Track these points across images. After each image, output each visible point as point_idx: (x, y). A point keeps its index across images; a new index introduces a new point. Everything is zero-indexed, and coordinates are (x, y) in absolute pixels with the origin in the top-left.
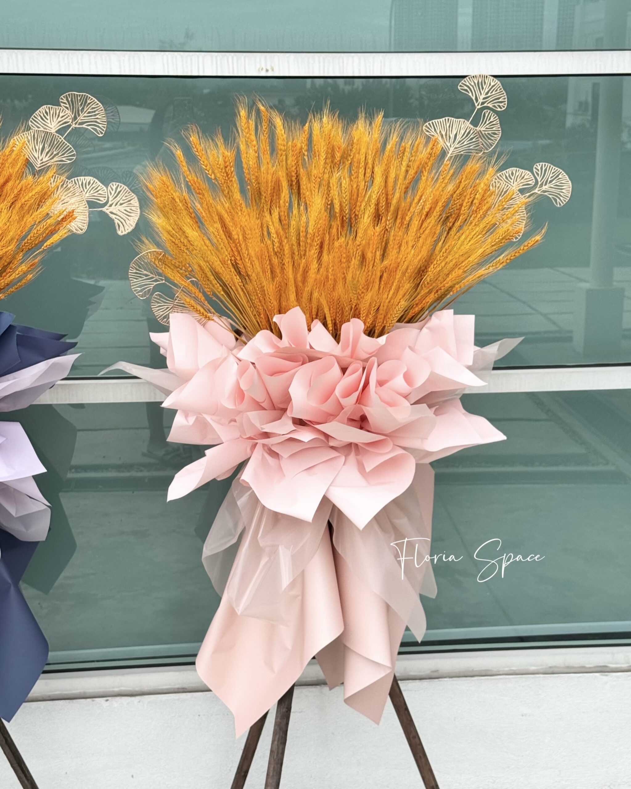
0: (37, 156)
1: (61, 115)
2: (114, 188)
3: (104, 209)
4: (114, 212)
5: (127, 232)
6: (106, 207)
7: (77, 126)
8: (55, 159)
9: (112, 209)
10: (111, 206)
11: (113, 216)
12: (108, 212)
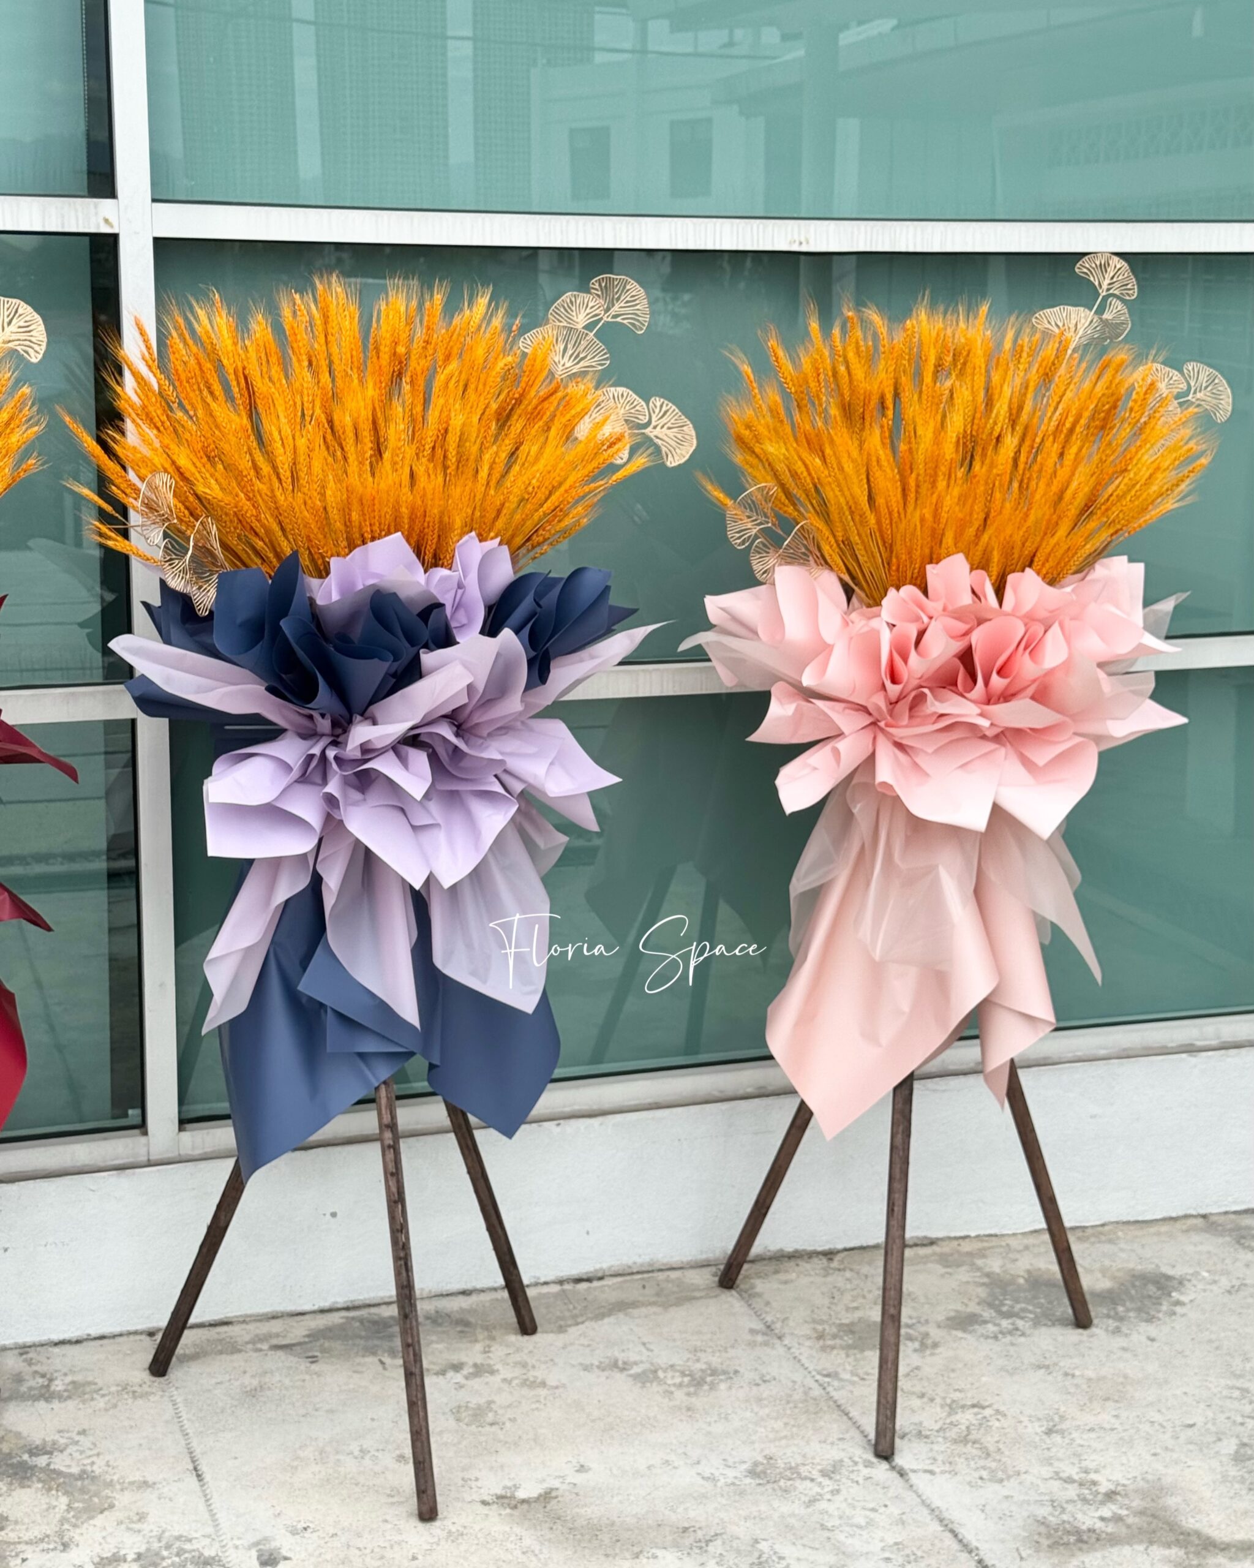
0: (556, 360)
1: (591, 305)
2: (658, 404)
3: (647, 431)
4: (660, 436)
5: (677, 463)
6: (650, 429)
7: (609, 319)
8: (582, 364)
9: (657, 432)
10: (655, 427)
11: (659, 442)
12: (652, 435)
